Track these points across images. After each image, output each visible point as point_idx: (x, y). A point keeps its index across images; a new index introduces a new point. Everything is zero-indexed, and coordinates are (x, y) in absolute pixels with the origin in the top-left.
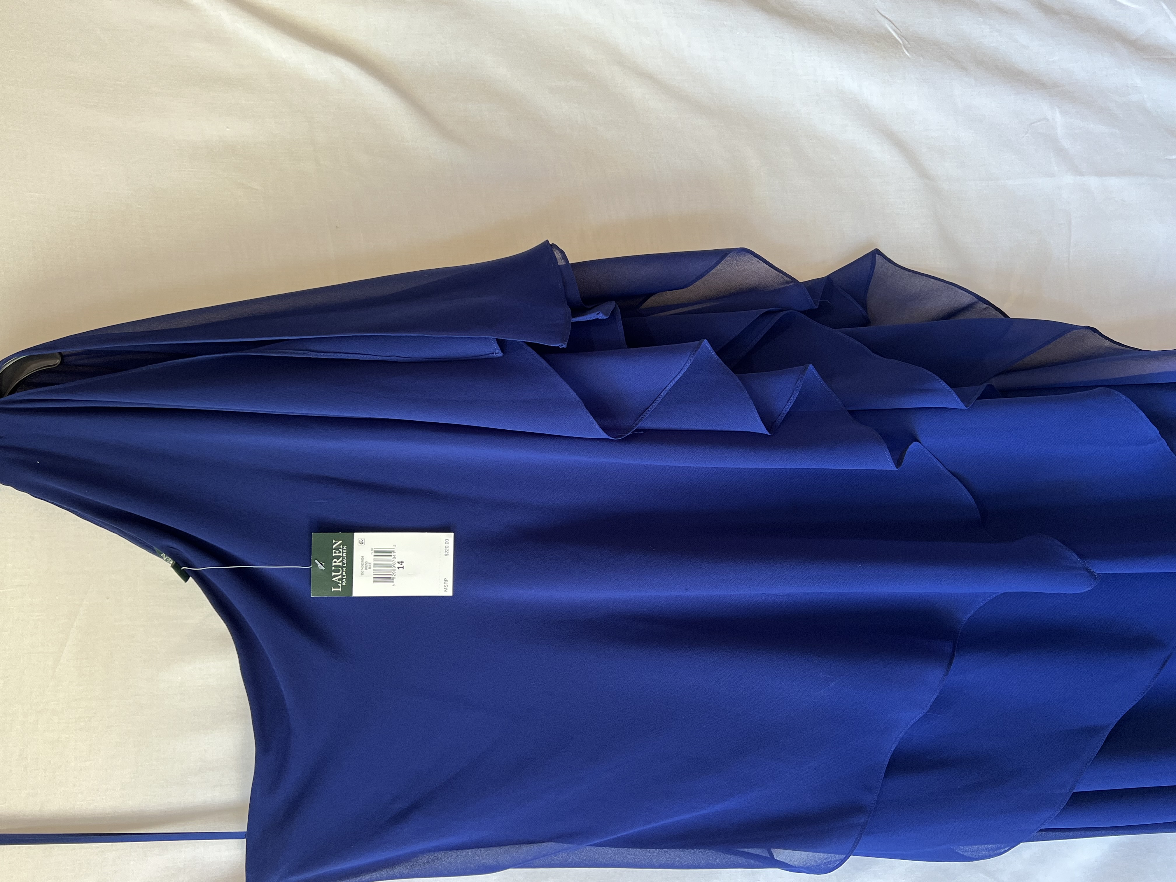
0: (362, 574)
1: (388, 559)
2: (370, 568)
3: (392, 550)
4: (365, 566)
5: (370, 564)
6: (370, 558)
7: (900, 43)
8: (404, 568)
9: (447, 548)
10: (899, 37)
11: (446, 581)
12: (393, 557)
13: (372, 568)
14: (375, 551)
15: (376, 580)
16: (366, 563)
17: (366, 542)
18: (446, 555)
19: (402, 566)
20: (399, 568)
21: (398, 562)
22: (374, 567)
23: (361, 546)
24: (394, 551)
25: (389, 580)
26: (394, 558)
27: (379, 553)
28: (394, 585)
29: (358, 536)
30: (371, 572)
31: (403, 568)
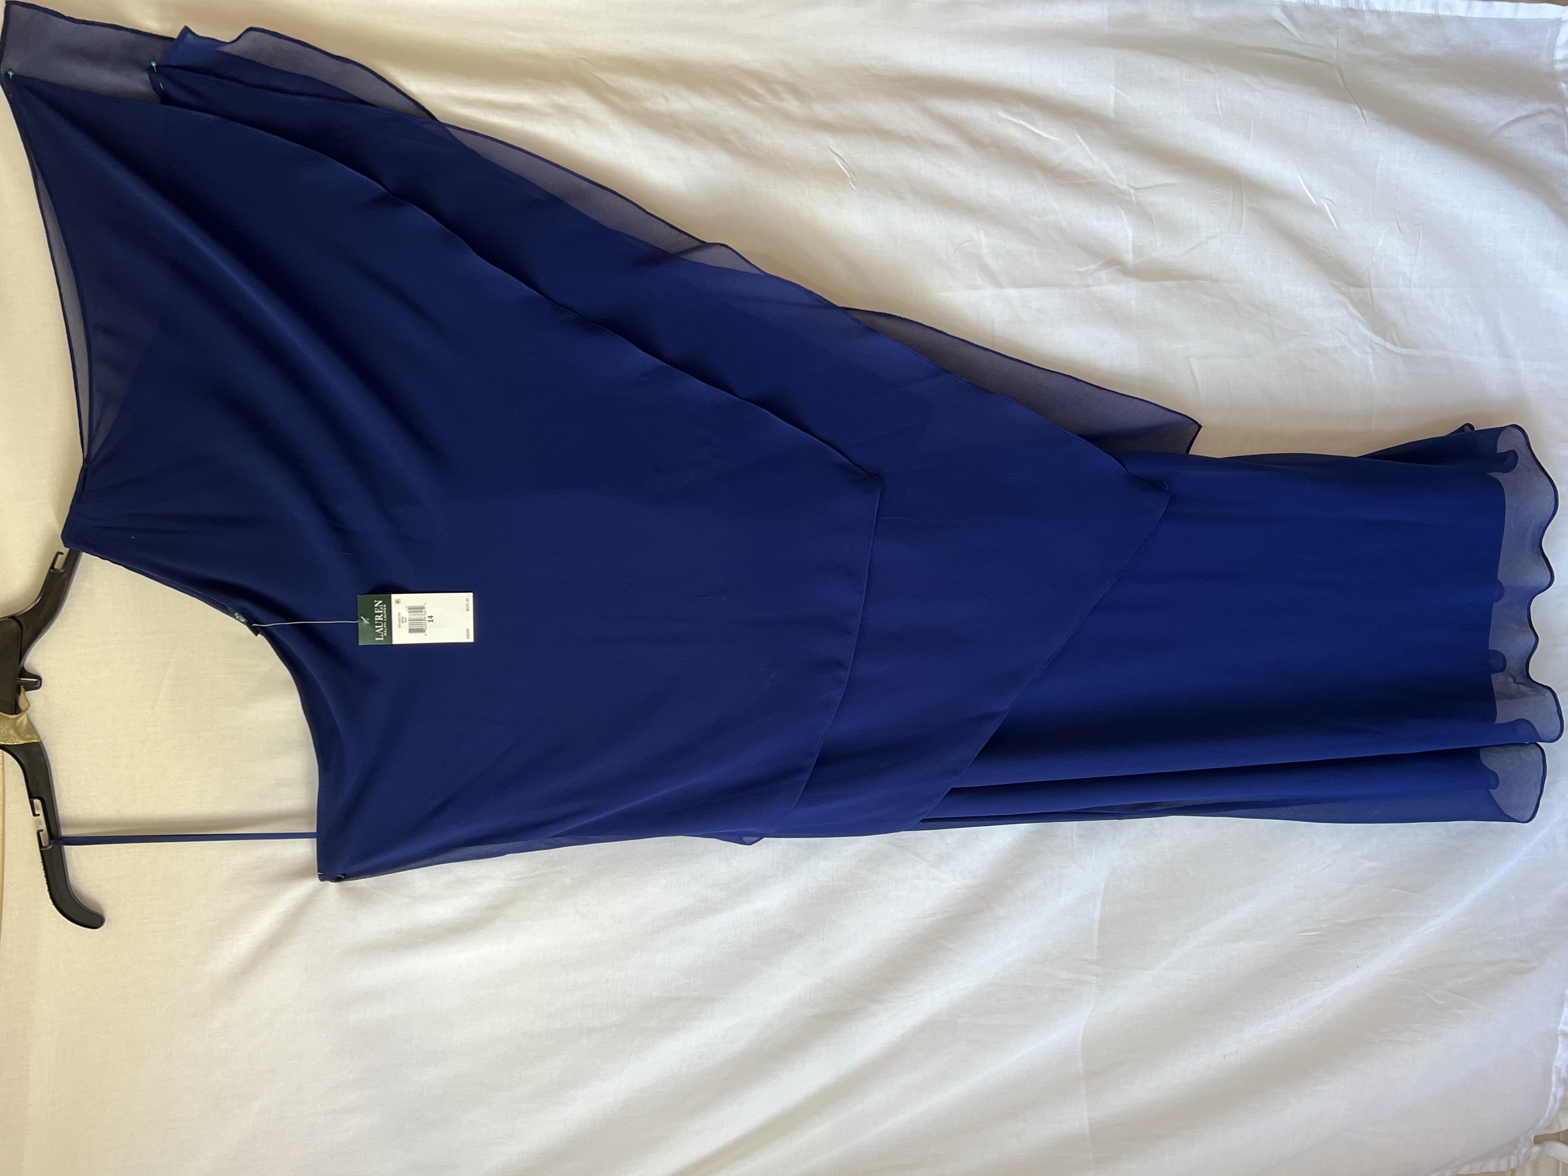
0: (400, 626)
1: (420, 615)
2: (406, 622)
3: (423, 608)
4: (402, 620)
5: (405, 618)
6: (405, 614)
7: (848, 177)
8: (434, 621)
9: (467, 605)
10: (848, 172)
11: (468, 630)
12: (424, 612)
13: (408, 622)
14: (409, 609)
15: (411, 631)
16: (403, 617)
17: (402, 602)
18: (467, 610)
19: (431, 620)
20: (429, 621)
21: (429, 617)
22: (409, 621)
23: (398, 605)
24: (424, 608)
25: (422, 631)
26: (425, 614)
27: (412, 609)
28: (426, 635)
29: (394, 597)
30: (406, 626)
31: (432, 621)
